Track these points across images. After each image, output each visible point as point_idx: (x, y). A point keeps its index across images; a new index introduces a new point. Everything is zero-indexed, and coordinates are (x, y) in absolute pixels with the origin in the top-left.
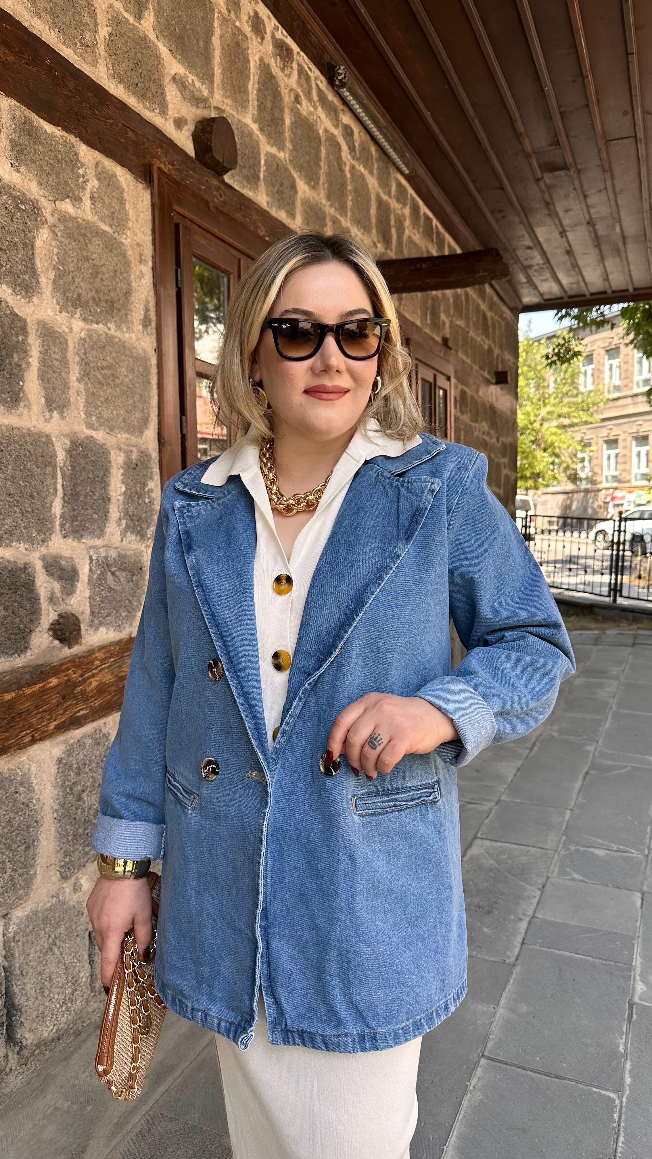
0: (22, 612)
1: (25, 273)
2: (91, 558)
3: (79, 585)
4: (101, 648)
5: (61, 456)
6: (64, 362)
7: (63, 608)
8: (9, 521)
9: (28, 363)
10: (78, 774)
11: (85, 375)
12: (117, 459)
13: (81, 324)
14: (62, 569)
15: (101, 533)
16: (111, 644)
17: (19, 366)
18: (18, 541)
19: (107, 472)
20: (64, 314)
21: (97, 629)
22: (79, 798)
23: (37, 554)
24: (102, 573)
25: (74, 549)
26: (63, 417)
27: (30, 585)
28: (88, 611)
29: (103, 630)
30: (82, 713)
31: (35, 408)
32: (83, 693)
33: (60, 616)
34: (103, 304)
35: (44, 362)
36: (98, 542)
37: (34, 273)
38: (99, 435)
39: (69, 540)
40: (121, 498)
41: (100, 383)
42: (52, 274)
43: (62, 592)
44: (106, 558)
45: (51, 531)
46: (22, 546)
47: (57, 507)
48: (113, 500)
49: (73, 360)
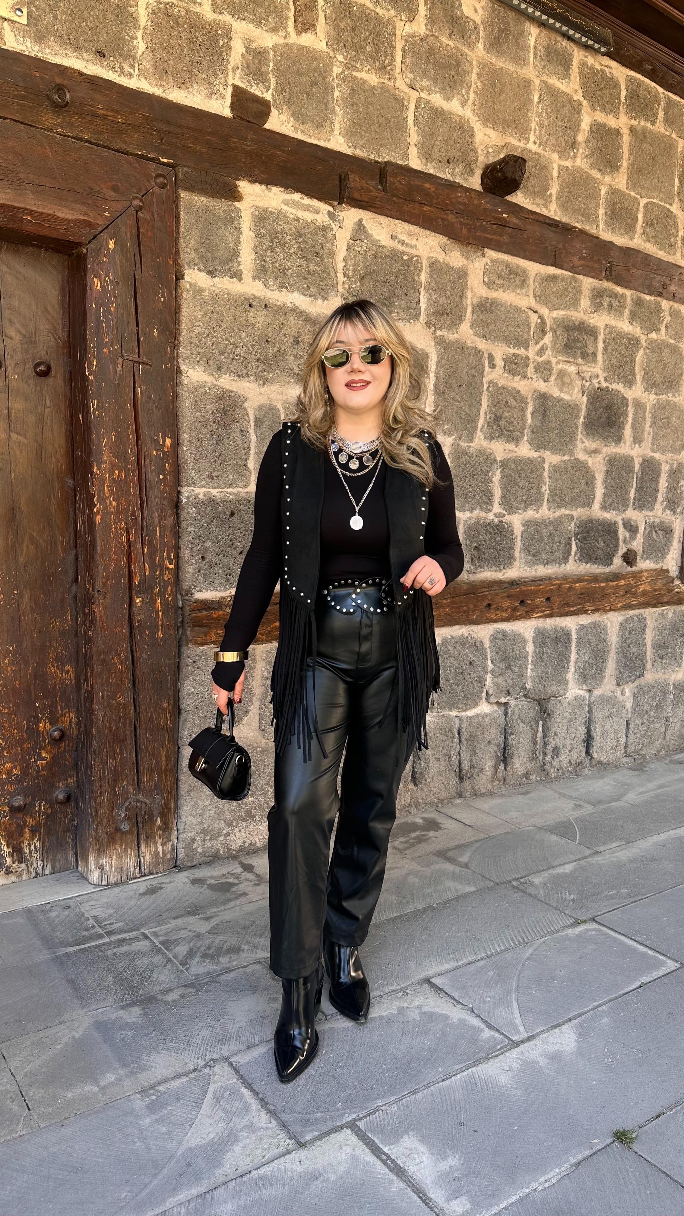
0: (611, 545)
1: (630, 375)
2: (646, 521)
3: (638, 535)
4: (646, 571)
5: (637, 467)
6: (644, 418)
7: (629, 546)
8: (610, 500)
9: (627, 421)
10: (630, 634)
11: (654, 423)
12: (665, 468)
13: (654, 396)
14: (631, 526)
15: (652, 509)
16: (651, 570)
17: (623, 422)
18: (613, 510)
19: (659, 475)
20: (647, 393)
21: (645, 560)
22: (629, 647)
23: (621, 517)
24: (651, 531)
25: (638, 516)
26: (640, 447)
27: (616, 532)
28: (641, 550)
29: (648, 561)
30: (634, 603)
31: (628, 443)
32: (636, 592)
33: (628, 550)
34: (667, 384)
35: (634, 419)
36: (650, 514)
37: (634, 375)
38: (657, 456)
39: (636, 511)
40: (665, 490)
41: (661, 427)
42: (643, 373)
43: (630, 538)
44: (653, 522)
45: (628, 506)
46: (614, 512)
47: (632, 494)
48: (660, 491)
49: (648, 415)
